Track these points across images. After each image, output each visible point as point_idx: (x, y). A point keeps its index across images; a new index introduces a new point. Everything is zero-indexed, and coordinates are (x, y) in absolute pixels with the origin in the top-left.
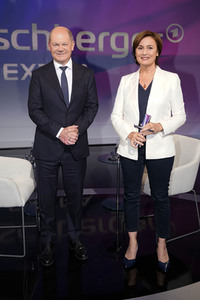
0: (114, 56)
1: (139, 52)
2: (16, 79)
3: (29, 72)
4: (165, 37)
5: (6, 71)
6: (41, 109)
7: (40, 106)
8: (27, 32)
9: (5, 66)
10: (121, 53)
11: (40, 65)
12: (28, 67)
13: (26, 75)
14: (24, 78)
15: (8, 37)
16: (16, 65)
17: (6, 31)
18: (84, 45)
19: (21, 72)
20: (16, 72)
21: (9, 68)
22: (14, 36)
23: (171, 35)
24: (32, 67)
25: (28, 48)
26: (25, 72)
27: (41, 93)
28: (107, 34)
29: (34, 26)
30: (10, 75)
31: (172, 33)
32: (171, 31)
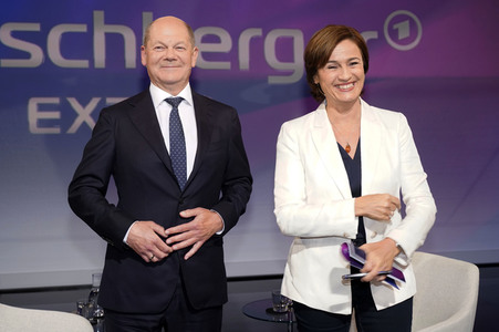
0: (273, 80)
2: (57, 130)
3: (85, 115)
4: (381, 38)
5: (34, 114)
8: (82, 28)
9: (33, 104)
10: (289, 73)
11: (112, 101)
12: (84, 103)
13: (78, 122)
14: (74, 128)
15: (40, 39)
16: (56, 101)
17: (36, 27)
18: (207, 56)
19: (69, 115)
20: (56, 115)
21: (42, 108)
22: (54, 37)
23: (394, 34)
24: (94, 104)
25: (84, 64)
28: (258, 32)
29: (99, 16)
30: (42, 123)
31: (397, 30)
32: (395, 27)
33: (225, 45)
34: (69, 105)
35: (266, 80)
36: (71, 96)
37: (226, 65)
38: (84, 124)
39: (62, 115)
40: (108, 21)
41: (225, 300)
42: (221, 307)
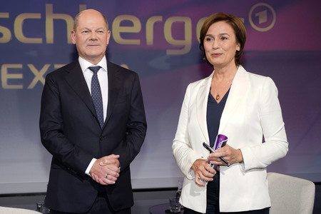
0: (170, 52)
1: (208, 45)
2: (20, 87)
3: (40, 76)
4: (247, 23)
6: (60, 131)
7: (59, 127)
8: (38, 16)
9: (4, 68)
10: (182, 48)
11: (57, 66)
12: (39, 69)
13: (35, 81)
14: (32, 86)
15: (9, 24)
16: (20, 66)
17: (6, 15)
18: (123, 35)
19: (29, 76)
20: (20, 76)
21: (10, 71)
22: (19, 22)
23: (256, 20)
24: (45, 69)
25: (39, 41)
26: (33, 76)
27: (61, 107)
28: (160, 19)
29: (49, 7)
30: (10, 81)
31: (258, 17)
32: (257, 15)
33: (137, 27)
34: (29, 69)
35: (166, 52)
36: (30, 63)
37: (137, 42)
38: (39, 82)
39: (24, 76)
40: (55, 11)
41: (132, 204)
42: (130, 209)
